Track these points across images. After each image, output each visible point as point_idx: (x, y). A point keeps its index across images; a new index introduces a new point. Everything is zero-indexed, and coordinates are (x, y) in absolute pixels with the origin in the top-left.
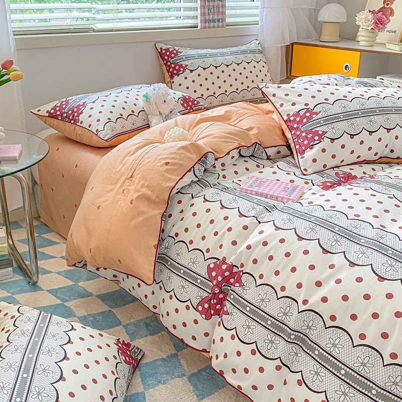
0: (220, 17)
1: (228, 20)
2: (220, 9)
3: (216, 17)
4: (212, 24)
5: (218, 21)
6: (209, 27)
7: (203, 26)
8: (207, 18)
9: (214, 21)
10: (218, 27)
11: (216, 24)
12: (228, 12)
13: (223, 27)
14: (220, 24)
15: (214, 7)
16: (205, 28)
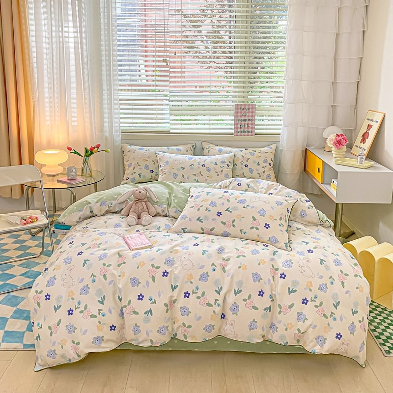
0: (250, 130)
1: (256, 131)
2: (250, 126)
3: (246, 130)
4: (243, 134)
5: (248, 132)
6: (241, 135)
7: (236, 134)
8: (239, 130)
9: (244, 132)
10: (248, 135)
11: (246, 134)
12: (256, 127)
13: (252, 135)
14: (250, 134)
15: (245, 124)
16: (237, 135)
